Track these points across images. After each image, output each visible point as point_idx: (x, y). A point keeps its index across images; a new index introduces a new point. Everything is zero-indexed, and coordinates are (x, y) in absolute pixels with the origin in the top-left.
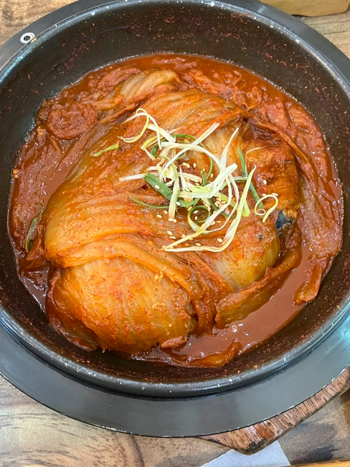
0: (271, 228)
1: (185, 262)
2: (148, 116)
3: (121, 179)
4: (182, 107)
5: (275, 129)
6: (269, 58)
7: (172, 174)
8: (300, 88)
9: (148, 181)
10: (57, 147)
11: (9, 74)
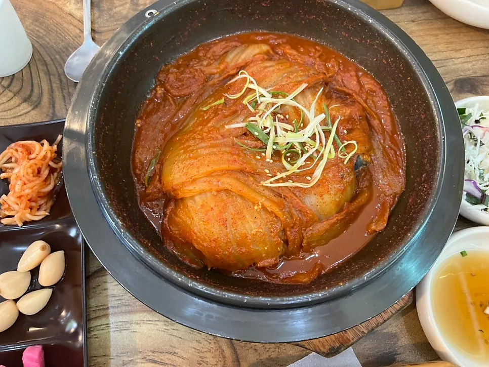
0: (350, 169)
1: (280, 195)
2: (249, 77)
3: (227, 127)
4: (276, 71)
5: (351, 92)
6: (345, 36)
7: (268, 123)
8: (369, 60)
9: (248, 129)
10: (172, 103)
11: (136, 41)
